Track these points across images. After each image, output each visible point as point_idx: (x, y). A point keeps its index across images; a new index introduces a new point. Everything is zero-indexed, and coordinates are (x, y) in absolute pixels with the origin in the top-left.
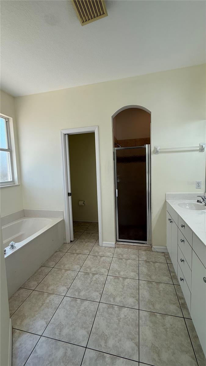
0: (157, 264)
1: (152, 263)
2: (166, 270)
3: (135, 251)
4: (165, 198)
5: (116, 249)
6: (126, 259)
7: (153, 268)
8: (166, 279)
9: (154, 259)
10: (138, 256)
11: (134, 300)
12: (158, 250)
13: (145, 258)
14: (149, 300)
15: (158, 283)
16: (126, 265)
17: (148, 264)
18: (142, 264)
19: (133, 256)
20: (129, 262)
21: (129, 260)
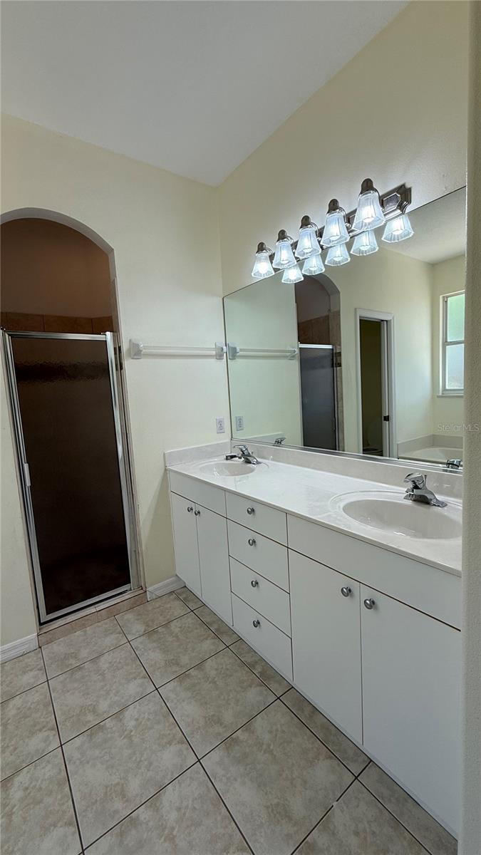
0: (172, 624)
1: (163, 630)
2: (198, 626)
3: (106, 624)
4: (165, 464)
5: (46, 651)
6: (94, 661)
7: (170, 639)
8: (208, 645)
9: (161, 618)
10: (120, 633)
11: (174, 748)
12: (159, 593)
13: (139, 628)
14: (205, 717)
15: (200, 666)
16: (103, 675)
17: (155, 635)
18: (141, 646)
19: (109, 641)
20: (104, 663)
21: (102, 659)
